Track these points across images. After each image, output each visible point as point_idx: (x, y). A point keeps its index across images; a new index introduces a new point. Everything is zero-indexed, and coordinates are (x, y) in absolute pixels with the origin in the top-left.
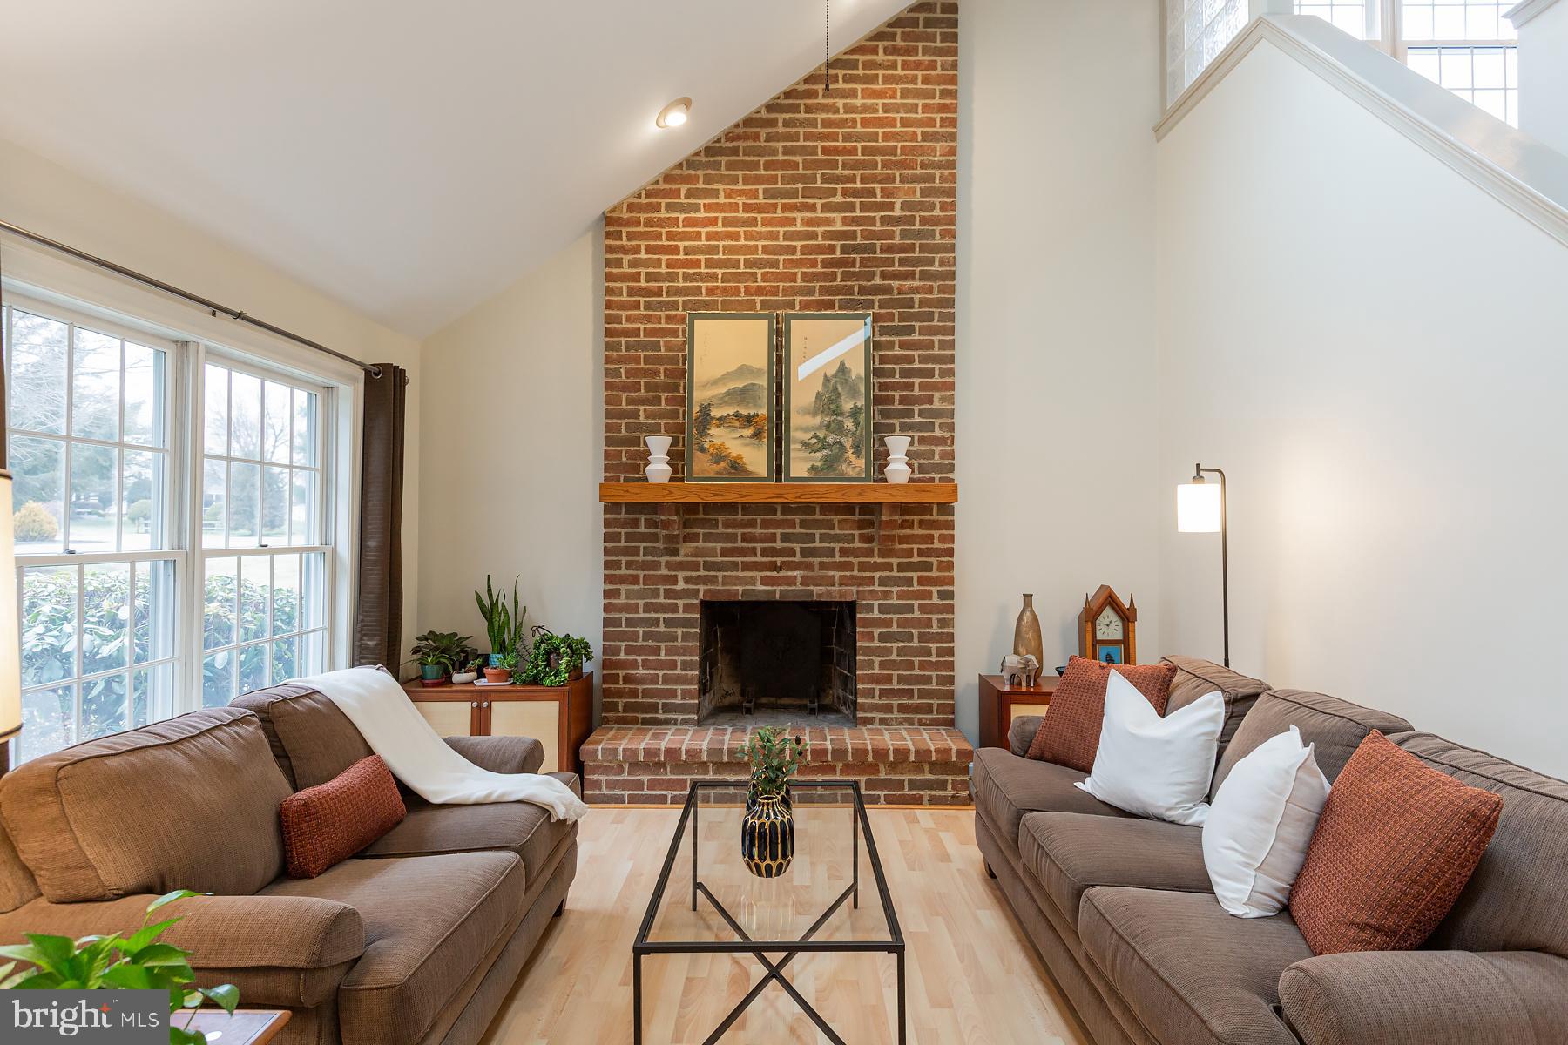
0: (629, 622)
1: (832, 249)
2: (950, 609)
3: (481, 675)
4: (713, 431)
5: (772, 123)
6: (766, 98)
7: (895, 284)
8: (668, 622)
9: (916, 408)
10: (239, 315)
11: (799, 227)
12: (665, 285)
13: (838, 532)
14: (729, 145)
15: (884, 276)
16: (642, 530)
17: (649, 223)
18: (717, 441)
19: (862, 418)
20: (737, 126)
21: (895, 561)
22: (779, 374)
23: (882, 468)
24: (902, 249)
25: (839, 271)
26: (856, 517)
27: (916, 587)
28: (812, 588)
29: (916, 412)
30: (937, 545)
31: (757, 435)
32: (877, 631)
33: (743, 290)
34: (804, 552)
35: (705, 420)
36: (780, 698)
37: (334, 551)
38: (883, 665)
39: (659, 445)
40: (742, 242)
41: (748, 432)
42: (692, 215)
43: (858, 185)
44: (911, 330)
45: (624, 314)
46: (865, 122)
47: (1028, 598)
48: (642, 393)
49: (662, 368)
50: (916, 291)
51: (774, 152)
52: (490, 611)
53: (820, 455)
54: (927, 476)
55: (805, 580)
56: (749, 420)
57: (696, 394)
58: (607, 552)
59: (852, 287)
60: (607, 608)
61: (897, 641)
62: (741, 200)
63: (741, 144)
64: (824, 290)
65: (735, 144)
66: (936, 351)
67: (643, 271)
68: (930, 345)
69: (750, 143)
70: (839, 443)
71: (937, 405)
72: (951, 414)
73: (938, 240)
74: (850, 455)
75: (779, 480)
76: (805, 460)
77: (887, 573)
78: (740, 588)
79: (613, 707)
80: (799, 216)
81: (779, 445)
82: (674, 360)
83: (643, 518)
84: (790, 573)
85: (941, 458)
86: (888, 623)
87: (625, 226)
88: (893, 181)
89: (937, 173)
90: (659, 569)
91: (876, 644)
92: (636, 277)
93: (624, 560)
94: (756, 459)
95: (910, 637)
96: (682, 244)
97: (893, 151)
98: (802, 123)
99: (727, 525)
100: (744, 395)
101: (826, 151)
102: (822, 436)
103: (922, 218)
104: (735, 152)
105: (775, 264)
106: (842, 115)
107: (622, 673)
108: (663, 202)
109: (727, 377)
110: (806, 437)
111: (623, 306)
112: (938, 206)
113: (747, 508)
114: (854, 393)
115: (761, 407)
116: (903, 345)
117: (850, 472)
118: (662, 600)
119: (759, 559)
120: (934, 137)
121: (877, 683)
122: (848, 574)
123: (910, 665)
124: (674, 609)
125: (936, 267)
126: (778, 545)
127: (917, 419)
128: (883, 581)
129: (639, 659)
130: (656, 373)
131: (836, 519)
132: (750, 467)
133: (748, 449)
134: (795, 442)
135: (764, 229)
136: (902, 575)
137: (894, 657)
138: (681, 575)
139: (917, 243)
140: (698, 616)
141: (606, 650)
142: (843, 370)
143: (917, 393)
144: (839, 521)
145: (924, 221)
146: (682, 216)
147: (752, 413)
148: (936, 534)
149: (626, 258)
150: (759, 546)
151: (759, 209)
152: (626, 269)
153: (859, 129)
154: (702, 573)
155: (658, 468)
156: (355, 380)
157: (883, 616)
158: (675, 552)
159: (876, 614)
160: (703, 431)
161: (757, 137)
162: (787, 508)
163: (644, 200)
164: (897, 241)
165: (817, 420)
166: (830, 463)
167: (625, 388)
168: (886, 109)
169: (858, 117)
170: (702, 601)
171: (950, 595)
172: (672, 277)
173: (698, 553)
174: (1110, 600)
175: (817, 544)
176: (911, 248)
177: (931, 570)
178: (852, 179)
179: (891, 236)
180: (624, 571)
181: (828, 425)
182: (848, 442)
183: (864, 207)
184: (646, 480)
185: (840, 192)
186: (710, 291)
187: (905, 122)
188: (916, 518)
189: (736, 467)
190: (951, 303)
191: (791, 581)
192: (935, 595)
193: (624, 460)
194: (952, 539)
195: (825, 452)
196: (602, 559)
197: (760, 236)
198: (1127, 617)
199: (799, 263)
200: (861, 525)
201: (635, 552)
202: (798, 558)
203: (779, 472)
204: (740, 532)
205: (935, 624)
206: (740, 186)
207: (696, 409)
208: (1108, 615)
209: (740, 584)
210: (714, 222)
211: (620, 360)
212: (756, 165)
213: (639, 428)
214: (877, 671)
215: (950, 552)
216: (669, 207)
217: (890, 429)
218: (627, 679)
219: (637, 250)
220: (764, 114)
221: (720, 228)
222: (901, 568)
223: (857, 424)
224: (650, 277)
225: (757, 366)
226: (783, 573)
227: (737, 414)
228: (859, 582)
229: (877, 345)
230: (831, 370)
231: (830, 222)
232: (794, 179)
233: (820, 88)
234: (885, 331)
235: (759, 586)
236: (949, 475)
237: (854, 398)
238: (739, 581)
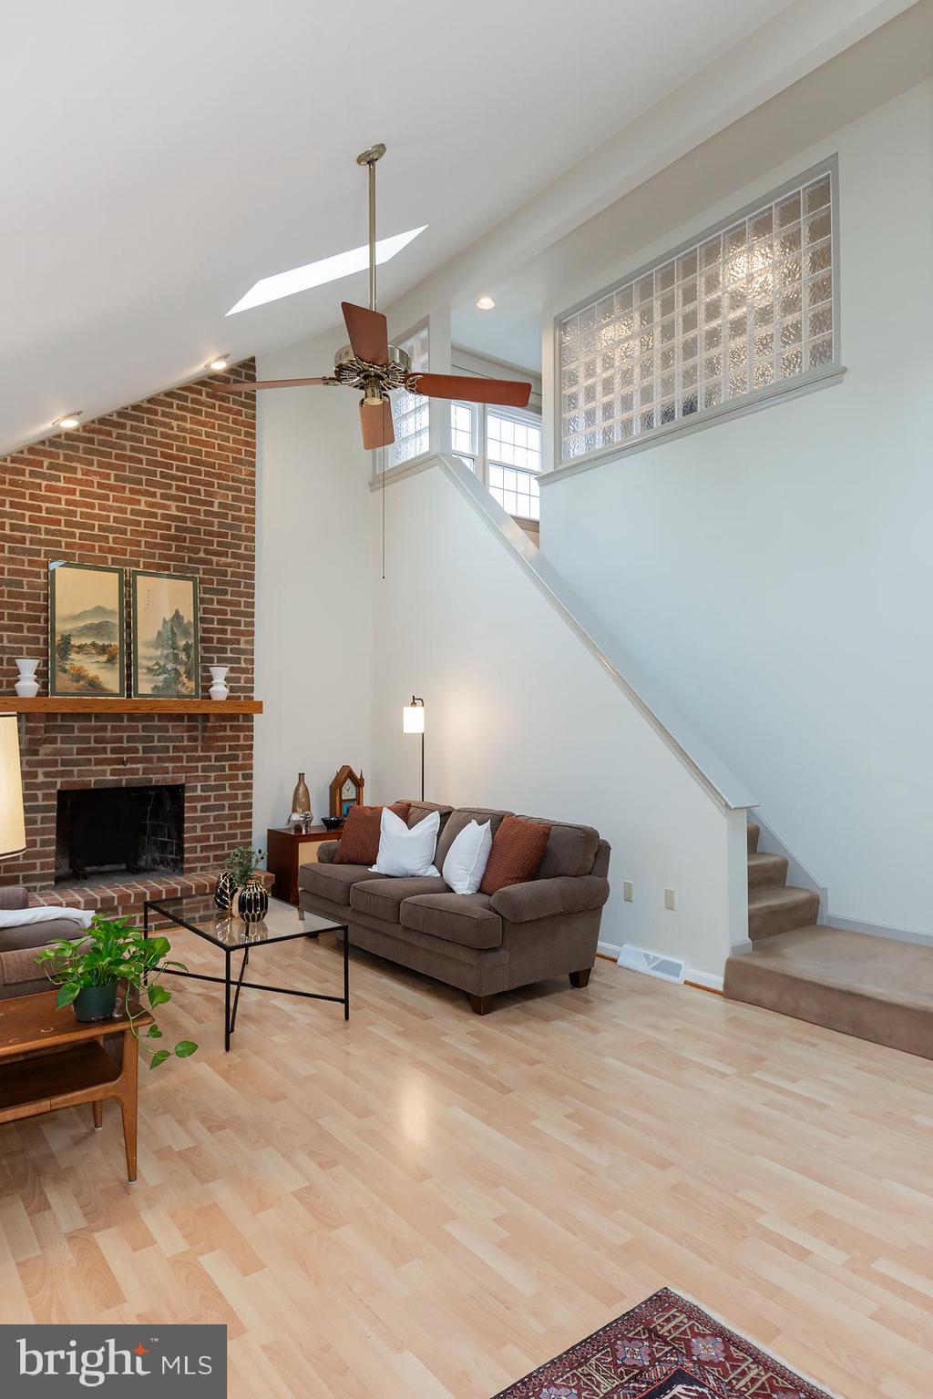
1: (169, 527)
2: (250, 786)
4: (73, 656)
5: (122, 426)
6: (117, 406)
7: (215, 559)
9: (229, 647)
11: (143, 507)
12: (28, 535)
13: (171, 734)
14: (87, 435)
15: (207, 552)
17: (13, 483)
18: (77, 664)
19: (192, 652)
20: (93, 422)
21: (213, 754)
22: (128, 615)
23: (206, 689)
24: (219, 535)
25: (174, 544)
26: (186, 724)
27: (227, 772)
28: (151, 776)
29: (229, 650)
30: (242, 742)
31: (111, 660)
32: (199, 805)
33: (97, 548)
35: (66, 647)
36: (102, 866)
38: (203, 829)
39: (27, 665)
40: (97, 511)
41: (104, 658)
42: (53, 483)
43: (188, 484)
44: (225, 592)
46: (193, 441)
47: (301, 776)
48: (6, 622)
49: (24, 602)
50: (229, 565)
53: (161, 678)
54: (237, 694)
55: (146, 771)
56: (103, 650)
57: (58, 625)
59: (184, 557)
61: (213, 811)
62: (96, 479)
64: (162, 557)
65: (90, 435)
66: (242, 608)
67: (8, 521)
68: (238, 604)
69: (103, 437)
70: (175, 669)
71: (242, 646)
72: (252, 652)
73: (243, 532)
74: (184, 678)
75: (129, 696)
76: (150, 681)
77: (208, 763)
78: (93, 779)
80: (143, 499)
81: (129, 669)
82: (38, 597)
84: (134, 766)
85: (245, 682)
86: (207, 799)
88: (213, 487)
89: (243, 487)
91: (199, 814)
94: (110, 679)
95: (223, 807)
96: (44, 505)
97: (213, 466)
98: (146, 431)
99: (82, 730)
100: (99, 629)
101: (164, 455)
102: (162, 664)
103: (233, 515)
105: (124, 532)
106: (175, 432)
108: (27, 468)
109: (85, 614)
110: (150, 664)
112: (243, 510)
113: (98, 717)
114: (186, 633)
115: (114, 639)
116: (220, 602)
117: (184, 690)
119: (109, 756)
120: (240, 461)
121: (200, 842)
122: (179, 765)
123: (222, 827)
124: (36, 798)
125: (242, 551)
126: (125, 745)
127: (229, 655)
128: (204, 769)
130: (18, 606)
131: (170, 725)
132: (105, 685)
133: (103, 670)
134: (142, 667)
135: (115, 504)
136: (218, 764)
137: (212, 822)
138: (41, 771)
139: (230, 532)
140: (55, 802)
142: (177, 616)
143: (229, 636)
144: (173, 726)
145: (234, 518)
146: (44, 483)
147: (106, 644)
148: (242, 734)
150: (109, 746)
151: (111, 488)
153: (188, 445)
154: (60, 768)
155: (28, 685)
157: (204, 794)
158: (36, 753)
159: (199, 792)
160: (65, 656)
161: (109, 434)
162: (132, 717)
163: (9, 464)
164: (215, 529)
165: (159, 652)
166: (169, 684)
168: (208, 435)
169: (188, 436)
170: (59, 791)
171: (250, 776)
172: (35, 530)
173: (56, 752)
174: (351, 775)
175: (156, 744)
176: (225, 536)
177: (238, 760)
178: (184, 479)
181: (167, 656)
182: (182, 669)
185: (174, 487)
186: (69, 545)
188: (228, 724)
189: (94, 685)
190: (252, 577)
191: (134, 771)
192: (240, 777)
194: (252, 738)
195: (165, 676)
197: (111, 509)
198: (359, 784)
199: (143, 534)
200: (189, 729)
202: (140, 754)
203: (129, 689)
204: (92, 735)
205: (240, 797)
206: (95, 468)
207: (58, 637)
208: (349, 782)
209: (93, 776)
210: (72, 492)
212: (109, 455)
214: (199, 833)
215: (251, 747)
216: (32, 474)
217: (211, 660)
220: (115, 418)
221: (77, 497)
222: (218, 759)
223: (188, 656)
224: (14, 527)
225: (110, 608)
226: (128, 766)
227: (94, 645)
228: (189, 770)
229: (203, 601)
230: (169, 616)
231: (167, 507)
232: (140, 471)
233: (159, 409)
234: (206, 591)
235: (109, 777)
236: (251, 694)
237: (186, 637)
238: (91, 773)
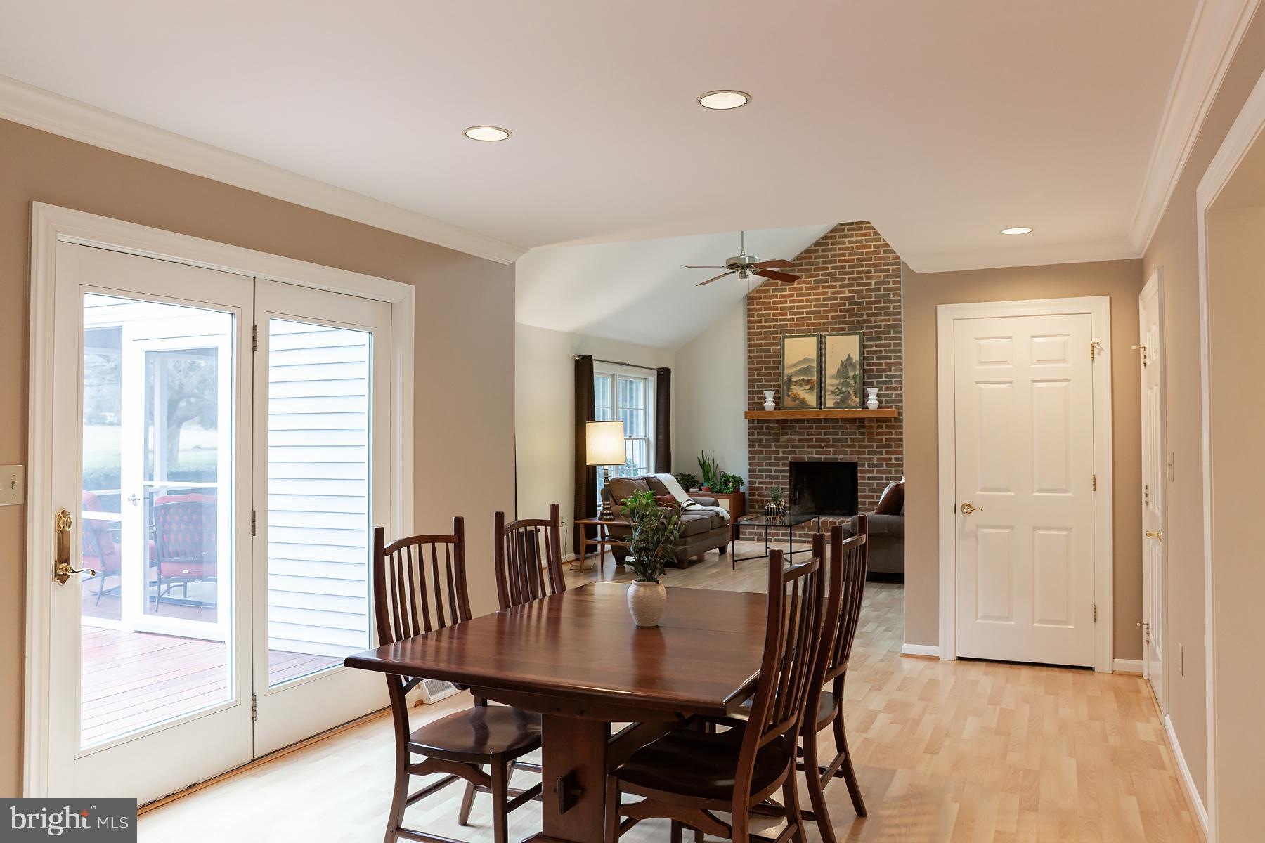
0: (760, 471)
1: (844, 304)
3: (700, 490)
4: (793, 387)
5: (817, 251)
6: (814, 241)
7: (873, 318)
8: (776, 471)
9: (884, 374)
10: (628, 365)
11: (829, 295)
12: (772, 324)
13: (849, 431)
14: (799, 262)
15: (868, 315)
16: (764, 431)
17: (765, 297)
18: (795, 392)
19: (858, 380)
20: (802, 253)
21: (875, 444)
22: (821, 360)
23: (866, 402)
24: (875, 302)
25: (847, 314)
26: (857, 424)
27: (884, 455)
28: (838, 456)
29: (883, 376)
30: (894, 436)
32: (867, 475)
33: (805, 325)
34: (834, 440)
35: (789, 382)
37: (648, 439)
38: (869, 491)
39: (769, 395)
40: (805, 303)
41: (808, 387)
42: (783, 293)
43: (855, 275)
44: (880, 339)
45: (755, 337)
46: (858, 248)
48: (763, 371)
49: (771, 360)
50: (882, 321)
51: (818, 263)
52: (703, 465)
53: (839, 397)
54: (888, 405)
55: (835, 453)
56: (808, 382)
57: (785, 371)
58: (750, 440)
59: (853, 321)
60: (750, 464)
61: (876, 480)
62: (804, 285)
63: (804, 261)
64: (841, 323)
65: (801, 261)
66: (892, 348)
67: (763, 318)
68: (889, 345)
69: (807, 261)
70: (848, 391)
71: (893, 373)
72: (901, 376)
73: (892, 298)
74: (852, 396)
75: (821, 408)
76: (833, 399)
77: (871, 449)
78: (806, 456)
79: (753, 507)
80: (829, 290)
81: (821, 393)
82: (777, 356)
83: (764, 425)
84: (828, 450)
85: (896, 397)
86: (872, 472)
87: (756, 299)
88: (871, 273)
89: (891, 267)
90: (771, 448)
91: (867, 481)
92: (760, 321)
93: (757, 444)
94: (811, 399)
96: (779, 306)
97: (870, 259)
98: (830, 250)
99: (800, 428)
100: (806, 371)
101: (841, 261)
102: (840, 388)
104: (801, 264)
105: (819, 312)
106: (847, 245)
107: (757, 492)
108: (771, 288)
109: (799, 363)
110: (833, 389)
111: (755, 334)
112: (891, 283)
113: (808, 420)
114: (854, 368)
115: (813, 376)
116: (877, 346)
117: (852, 404)
118: (773, 461)
119: (814, 443)
121: (867, 499)
122: (854, 449)
124: (778, 465)
125: (891, 310)
126: (823, 437)
127: (883, 379)
128: (870, 453)
129: (764, 486)
130: (769, 362)
131: (848, 425)
132: (809, 403)
133: (808, 394)
134: (828, 391)
135: (814, 297)
136: (878, 450)
137: (875, 487)
138: (781, 450)
140: (788, 468)
141: (750, 482)
142: (849, 358)
143: (884, 367)
145: (885, 289)
146: (779, 294)
147: (810, 378)
148: (893, 431)
149: (756, 313)
150: (814, 437)
151: (812, 288)
152: (756, 318)
153: (855, 251)
154: (790, 449)
155: (769, 404)
156: (654, 375)
157: (869, 469)
158: (778, 440)
159: (866, 467)
160: (789, 388)
161: (810, 258)
162: (826, 420)
163: (763, 288)
164: (873, 299)
165: (838, 382)
166: (844, 400)
167: (756, 369)
168: (867, 241)
169: (854, 245)
170: (790, 462)
171: (901, 459)
172: (775, 320)
173: (788, 440)
175: (840, 436)
176: (879, 302)
177: (891, 448)
178: (853, 273)
179: (870, 297)
180: (757, 449)
181: (843, 383)
182: (851, 391)
183: (858, 285)
184: (764, 409)
185: (847, 279)
186: (791, 325)
187: (875, 246)
188: (884, 424)
189: (803, 403)
190: (899, 326)
191: (828, 453)
192: (893, 459)
193: (756, 401)
194: (901, 433)
195: (841, 395)
196: (747, 443)
197: (813, 300)
199: (830, 311)
200: (859, 428)
201: (761, 440)
202: (831, 443)
203: (821, 404)
204: (806, 431)
205: (893, 472)
207: (786, 378)
210: (792, 296)
211: (755, 357)
212: (810, 270)
213: (762, 386)
214: (867, 493)
215: (901, 440)
216: (774, 291)
217: (871, 384)
218: (759, 495)
219: (760, 309)
220: (813, 248)
221: (795, 298)
222: (878, 447)
223: (855, 383)
224: (766, 321)
225: (812, 358)
226: (825, 449)
227: (803, 380)
228: (859, 453)
229: (865, 346)
230: (844, 359)
231: (843, 292)
232: (827, 275)
233: (837, 234)
234: (868, 340)
235: (815, 456)
236: (900, 405)
237: (854, 371)
238: (805, 453)
